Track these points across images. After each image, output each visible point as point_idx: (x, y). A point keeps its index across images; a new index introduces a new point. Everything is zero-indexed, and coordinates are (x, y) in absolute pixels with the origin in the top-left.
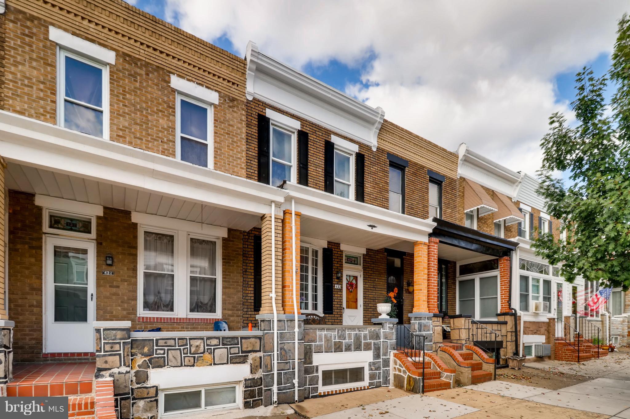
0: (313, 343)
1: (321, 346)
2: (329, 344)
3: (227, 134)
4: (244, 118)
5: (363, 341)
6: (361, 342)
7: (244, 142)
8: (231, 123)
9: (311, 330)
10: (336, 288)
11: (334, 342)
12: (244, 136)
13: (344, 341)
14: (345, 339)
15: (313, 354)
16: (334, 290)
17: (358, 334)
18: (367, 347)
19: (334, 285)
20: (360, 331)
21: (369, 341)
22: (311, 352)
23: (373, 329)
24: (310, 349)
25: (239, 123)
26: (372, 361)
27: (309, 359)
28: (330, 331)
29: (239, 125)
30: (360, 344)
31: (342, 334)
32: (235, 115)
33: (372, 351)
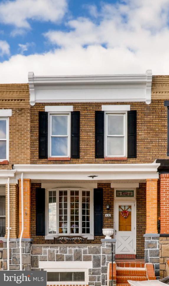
0: (39, 255)
1: (46, 257)
2: (52, 256)
3: (18, 131)
4: (29, 118)
5: (83, 255)
6: (81, 255)
7: (29, 133)
8: (20, 124)
9: (38, 248)
10: (106, 216)
11: (56, 255)
12: (29, 129)
13: (65, 254)
14: (66, 253)
15: (39, 261)
16: (104, 218)
17: (78, 250)
18: (87, 259)
19: (104, 214)
20: (80, 248)
21: (88, 254)
22: (37, 261)
23: (92, 247)
24: (37, 258)
25: (26, 122)
26: (92, 268)
27: (36, 264)
28: (53, 248)
29: (26, 123)
30: (80, 257)
31: (64, 250)
32: (23, 118)
33: (92, 261)
